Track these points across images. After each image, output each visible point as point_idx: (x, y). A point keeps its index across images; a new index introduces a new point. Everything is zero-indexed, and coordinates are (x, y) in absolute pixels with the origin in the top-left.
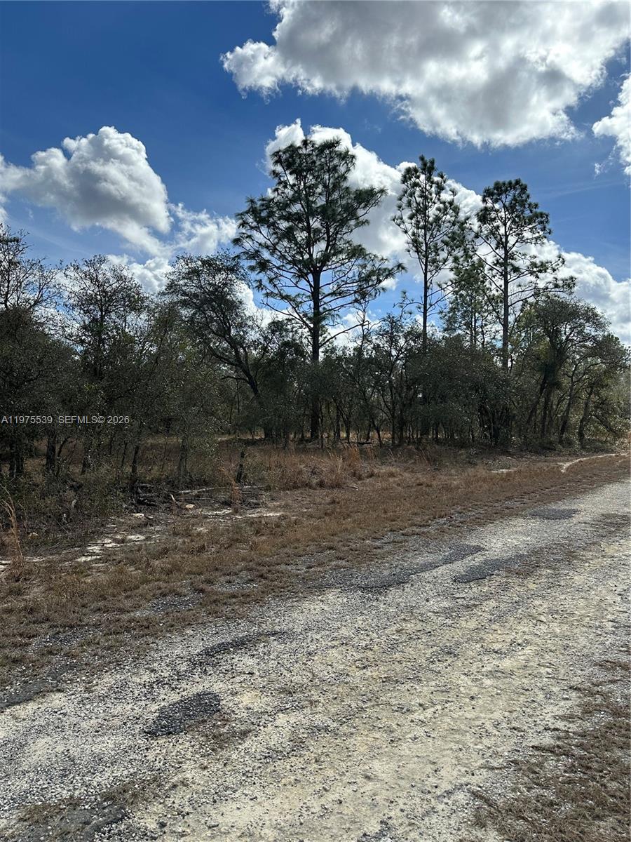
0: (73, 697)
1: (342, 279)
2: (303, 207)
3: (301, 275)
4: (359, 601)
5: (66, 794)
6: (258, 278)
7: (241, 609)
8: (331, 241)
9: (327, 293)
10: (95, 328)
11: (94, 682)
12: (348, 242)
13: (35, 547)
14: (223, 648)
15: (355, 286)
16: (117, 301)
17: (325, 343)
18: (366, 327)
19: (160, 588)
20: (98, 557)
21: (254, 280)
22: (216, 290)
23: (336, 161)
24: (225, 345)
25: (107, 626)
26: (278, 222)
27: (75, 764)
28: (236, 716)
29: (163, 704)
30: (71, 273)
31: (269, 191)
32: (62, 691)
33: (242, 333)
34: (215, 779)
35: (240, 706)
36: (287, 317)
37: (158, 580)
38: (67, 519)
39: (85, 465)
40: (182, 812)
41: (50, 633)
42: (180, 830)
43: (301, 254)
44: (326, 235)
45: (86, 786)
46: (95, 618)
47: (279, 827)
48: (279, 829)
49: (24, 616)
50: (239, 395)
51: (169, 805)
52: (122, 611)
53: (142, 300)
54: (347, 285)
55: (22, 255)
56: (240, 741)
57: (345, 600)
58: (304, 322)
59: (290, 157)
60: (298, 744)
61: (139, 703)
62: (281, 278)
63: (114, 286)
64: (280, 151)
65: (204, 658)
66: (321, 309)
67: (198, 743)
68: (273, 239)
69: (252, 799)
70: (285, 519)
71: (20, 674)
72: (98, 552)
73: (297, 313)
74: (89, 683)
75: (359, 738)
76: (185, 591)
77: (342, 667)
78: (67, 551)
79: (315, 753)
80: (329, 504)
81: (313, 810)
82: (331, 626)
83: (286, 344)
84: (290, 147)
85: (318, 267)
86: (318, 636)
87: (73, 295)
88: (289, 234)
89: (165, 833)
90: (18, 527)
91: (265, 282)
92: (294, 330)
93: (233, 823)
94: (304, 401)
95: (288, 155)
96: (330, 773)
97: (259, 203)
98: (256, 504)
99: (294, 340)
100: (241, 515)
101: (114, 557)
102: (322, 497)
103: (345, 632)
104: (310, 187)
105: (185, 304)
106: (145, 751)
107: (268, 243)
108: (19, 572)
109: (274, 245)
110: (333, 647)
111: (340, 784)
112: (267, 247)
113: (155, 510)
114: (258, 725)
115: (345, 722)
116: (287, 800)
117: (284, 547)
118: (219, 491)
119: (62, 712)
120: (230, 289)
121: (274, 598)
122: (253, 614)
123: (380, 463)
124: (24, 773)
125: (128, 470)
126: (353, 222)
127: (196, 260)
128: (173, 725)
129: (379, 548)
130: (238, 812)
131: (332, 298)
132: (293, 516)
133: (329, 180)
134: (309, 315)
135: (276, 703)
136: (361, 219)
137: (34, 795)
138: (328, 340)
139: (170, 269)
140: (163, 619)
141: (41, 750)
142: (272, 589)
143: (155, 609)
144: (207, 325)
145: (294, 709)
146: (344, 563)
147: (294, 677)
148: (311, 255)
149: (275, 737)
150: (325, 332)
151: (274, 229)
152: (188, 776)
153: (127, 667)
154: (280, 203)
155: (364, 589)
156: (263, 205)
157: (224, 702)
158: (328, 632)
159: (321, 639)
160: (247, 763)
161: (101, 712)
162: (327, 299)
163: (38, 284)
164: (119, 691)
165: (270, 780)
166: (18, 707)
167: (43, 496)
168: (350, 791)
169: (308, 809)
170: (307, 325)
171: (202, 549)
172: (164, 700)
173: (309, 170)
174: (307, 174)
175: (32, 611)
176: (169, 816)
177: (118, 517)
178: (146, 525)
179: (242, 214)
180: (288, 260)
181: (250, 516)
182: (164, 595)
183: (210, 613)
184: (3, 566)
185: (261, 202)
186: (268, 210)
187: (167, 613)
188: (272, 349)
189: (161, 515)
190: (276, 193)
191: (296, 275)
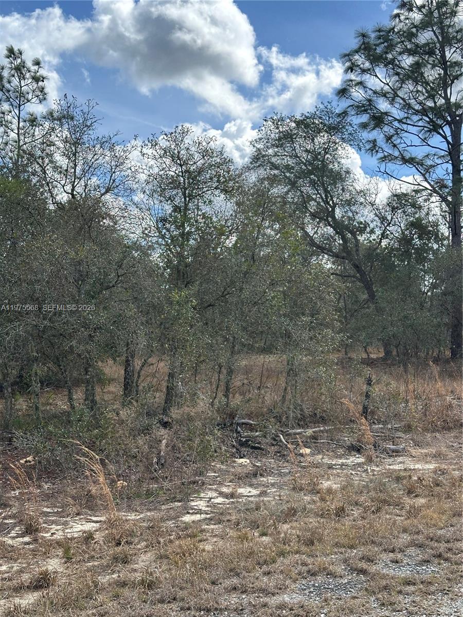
2: (435, 34)
3: (435, 128)
7: (425, 602)
10: (178, 218)
13: (127, 499)
16: (203, 183)
19: (306, 565)
20: (208, 516)
21: (366, 140)
22: (315, 158)
24: (327, 230)
26: (400, 58)
33: (350, 214)
36: (414, 187)
37: (298, 552)
38: (158, 464)
43: (431, 97)
52: (265, 591)
55: (91, 132)
58: (437, 193)
62: (406, 134)
63: (199, 164)
68: (394, 82)
70: (443, 473)
72: (204, 509)
73: (428, 182)
76: (340, 569)
78: (168, 507)
83: (412, 226)
85: (458, 117)
87: (151, 179)
88: (416, 74)
90: (104, 474)
97: (373, 35)
98: (394, 451)
99: (419, 219)
100: (378, 466)
101: (228, 517)
105: (275, 180)
107: (386, 88)
108: (117, 532)
109: (395, 90)
112: (384, 95)
113: (263, 455)
118: (340, 431)
120: (334, 156)
127: (288, 121)
132: (454, 470)
134: (445, 183)
139: (256, 135)
140: (322, 607)
143: (307, 592)
148: (448, 99)
151: (393, 69)
154: (404, 32)
156: (379, 38)
163: (108, 166)
171: (340, 512)
175: (151, 586)
177: (219, 462)
178: (255, 475)
179: (348, 55)
180: (414, 109)
181: (391, 467)
182: (314, 574)
183: (383, 605)
184: (94, 525)
185: (377, 33)
186: (386, 44)
187: (326, 600)
188: (392, 233)
189: (271, 462)
190: (397, 20)
191: (426, 129)
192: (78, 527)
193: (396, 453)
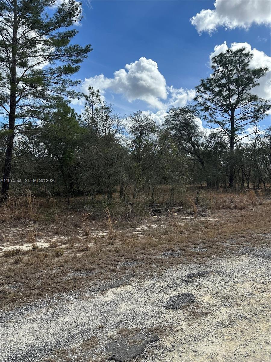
0: (135, 288)
1: (246, 111)
2: (226, 80)
3: (226, 111)
4: (258, 262)
5: (134, 326)
6: (205, 114)
7: (202, 260)
8: (240, 94)
9: (238, 119)
10: (138, 141)
11: (142, 283)
12: (249, 94)
13: (117, 227)
14: (195, 275)
15: (252, 115)
16: (146, 129)
17: (236, 142)
18: (258, 133)
19: (166, 247)
20: (141, 232)
21: (203, 115)
22: (186, 121)
23: (243, 58)
24: (189, 145)
25: (146, 261)
26: (215, 88)
27: (137, 315)
28: (203, 305)
29: (170, 296)
30: (129, 119)
31: (211, 75)
32: (130, 285)
33: (197, 140)
34: (195, 331)
35: (204, 301)
36: (219, 131)
37: (165, 244)
38: (128, 216)
39: (134, 195)
40: (181, 342)
41: (125, 261)
42: (181, 350)
43: (226, 101)
44: (237, 92)
45: (142, 324)
46: (141, 256)
47: (225, 357)
48: (225, 358)
49: (115, 253)
50: (196, 167)
51: (176, 338)
52: (152, 255)
53: (156, 128)
54: (248, 114)
55: (111, 113)
56: (205, 317)
57: (251, 260)
58: (226, 133)
59: (220, 59)
60: (232, 323)
61: (161, 294)
62: (216, 113)
63: (145, 123)
64: (216, 57)
65: (187, 279)
66: (235, 126)
67: (186, 314)
68: (212, 96)
69: (212, 343)
70: (219, 222)
71: (114, 276)
72: (140, 230)
73: (223, 129)
74: (140, 283)
75: (262, 324)
76: (177, 249)
77: (251, 290)
78: (129, 229)
79: (240, 328)
80: (240, 216)
81: (241, 353)
82: (244, 271)
83: (218, 143)
84: (220, 54)
85: (234, 107)
86: (239, 276)
87: (130, 128)
88: (220, 93)
89: (174, 350)
90: (111, 219)
91: (208, 116)
92: (221, 137)
93: (204, 351)
94: (226, 169)
95: (219, 58)
96: (248, 338)
97: (206, 81)
98: (204, 215)
99: (221, 141)
100: (198, 219)
101: (147, 233)
102: (237, 213)
103: (251, 275)
104: (230, 71)
105: (172, 129)
106: (165, 314)
107: (210, 98)
108: (112, 236)
109: (213, 99)
110: (246, 281)
111: (253, 344)
112: (209, 100)
113: (162, 215)
114: (213, 311)
115: (254, 316)
116: (228, 346)
117: (220, 234)
118: (187, 208)
119: (131, 293)
120: (192, 121)
121: (216, 256)
122: (207, 262)
123: (265, 198)
124: (118, 315)
125: (150, 198)
126: (251, 85)
127: (177, 109)
128: (176, 305)
129: (267, 238)
130: (206, 347)
131: (241, 121)
132: (223, 221)
133: (239, 67)
134: (229, 129)
135: (220, 302)
136: (255, 83)
137: (122, 324)
138: (238, 141)
139: (167, 114)
140: (168, 260)
141: (123, 307)
142: (215, 253)
143: (165, 255)
144: (181, 137)
145: (229, 306)
146: (249, 244)
147: (228, 292)
148: (230, 102)
149: (221, 317)
150: (236, 137)
151: (212, 92)
152: (183, 327)
153: (155, 278)
154: (216, 80)
155: (261, 256)
156: (207, 82)
157: (197, 299)
158: (243, 274)
159: (240, 277)
160: (208, 326)
161: (146, 295)
162: (238, 122)
163: (116, 124)
164: (152, 288)
165: (219, 336)
166: (114, 289)
167: (120, 207)
168: (259, 348)
169: (238, 352)
170: (228, 134)
171: (182, 232)
172: (171, 294)
173: (230, 63)
174: (228, 65)
175: (117, 252)
176: (176, 343)
177: (148, 217)
178: (158, 221)
179: (197, 87)
180: (219, 105)
181: (202, 220)
182: (168, 250)
183: (188, 260)
184: (106, 234)
185: (207, 80)
186: (210, 84)
187: (170, 258)
188: (211, 146)
189: (164, 217)
190: (214, 76)
191: (223, 111)
192: (101, 234)
193: (205, 215)
